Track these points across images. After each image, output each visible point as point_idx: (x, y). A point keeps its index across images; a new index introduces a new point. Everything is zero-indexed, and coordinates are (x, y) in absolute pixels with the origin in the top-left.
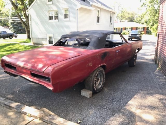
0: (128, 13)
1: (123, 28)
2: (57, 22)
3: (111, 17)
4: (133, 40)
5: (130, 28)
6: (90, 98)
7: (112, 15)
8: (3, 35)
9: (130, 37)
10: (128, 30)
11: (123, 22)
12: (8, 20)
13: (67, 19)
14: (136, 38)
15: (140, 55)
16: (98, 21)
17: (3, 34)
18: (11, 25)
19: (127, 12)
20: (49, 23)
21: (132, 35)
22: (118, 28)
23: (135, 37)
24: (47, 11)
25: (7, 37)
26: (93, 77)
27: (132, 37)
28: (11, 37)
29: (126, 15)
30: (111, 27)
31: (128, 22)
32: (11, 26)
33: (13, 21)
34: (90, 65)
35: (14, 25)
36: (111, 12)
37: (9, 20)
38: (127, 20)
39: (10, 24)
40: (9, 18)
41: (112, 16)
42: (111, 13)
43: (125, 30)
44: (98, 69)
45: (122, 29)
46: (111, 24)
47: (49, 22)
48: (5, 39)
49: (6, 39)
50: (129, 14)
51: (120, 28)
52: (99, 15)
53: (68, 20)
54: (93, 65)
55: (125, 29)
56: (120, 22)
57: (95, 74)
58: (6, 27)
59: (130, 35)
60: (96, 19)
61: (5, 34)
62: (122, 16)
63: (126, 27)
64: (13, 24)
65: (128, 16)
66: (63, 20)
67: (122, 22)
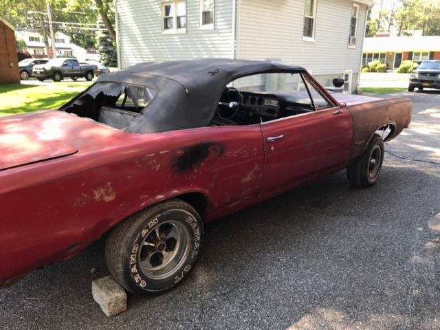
0: (424, 7)
1: (405, 53)
2: (183, 34)
3: (354, 21)
4: (424, 89)
5: (425, 54)
6: (113, 316)
7: (357, 12)
8: (70, 71)
9: (413, 82)
10: (420, 60)
11: (408, 35)
12: (94, 32)
13: (210, 26)
14: (434, 84)
15: (418, 144)
16: (308, 31)
17: (70, 68)
18: (101, 44)
19: (422, 7)
20: (164, 37)
21: (421, 73)
22: (388, 53)
23: (433, 82)
24: (158, 4)
25: (81, 76)
26: (126, 239)
27: (422, 81)
28: (90, 76)
29: (417, 14)
30: (354, 49)
31: (423, 35)
32: (101, 47)
33: (104, 35)
34: (97, 196)
35: (106, 45)
36: (355, 5)
37: (96, 32)
38: (420, 31)
39: (98, 42)
40: (95, 27)
41: (357, 17)
42: (356, 8)
43: (409, 61)
44: (154, 210)
45: (399, 56)
46: (354, 40)
47: (164, 35)
48: (75, 80)
49: (79, 79)
50: (427, 11)
51: (393, 53)
52: (311, 15)
53: (213, 28)
54: (117, 198)
55: (410, 56)
56: (398, 37)
57: (140, 230)
58: (92, 50)
59: (417, 76)
60: (300, 26)
61: (76, 68)
62: (404, 17)
63: (415, 50)
64: (106, 41)
65: (423, 17)
66: (198, 29)
67: (403, 37)
